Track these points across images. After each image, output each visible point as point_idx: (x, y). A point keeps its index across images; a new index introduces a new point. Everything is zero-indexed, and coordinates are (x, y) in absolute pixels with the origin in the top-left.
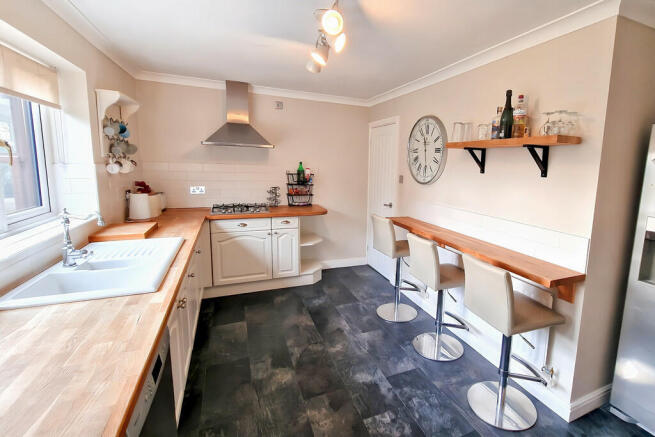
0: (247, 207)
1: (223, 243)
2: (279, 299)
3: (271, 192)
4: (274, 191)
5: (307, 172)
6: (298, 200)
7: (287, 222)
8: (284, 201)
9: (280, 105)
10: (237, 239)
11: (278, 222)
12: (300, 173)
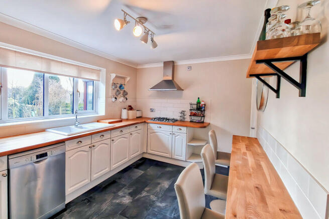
0: (169, 120)
1: (152, 134)
2: (168, 169)
3: (181, 113)
4: (183, 112)
5: (202, 103)
6: (196, 119)
7: (181, 129)
8: (188, 119)
9: (190, 68)
10: (156, 133)
11: (176, 128)
12: (199, 103)
